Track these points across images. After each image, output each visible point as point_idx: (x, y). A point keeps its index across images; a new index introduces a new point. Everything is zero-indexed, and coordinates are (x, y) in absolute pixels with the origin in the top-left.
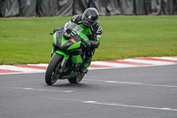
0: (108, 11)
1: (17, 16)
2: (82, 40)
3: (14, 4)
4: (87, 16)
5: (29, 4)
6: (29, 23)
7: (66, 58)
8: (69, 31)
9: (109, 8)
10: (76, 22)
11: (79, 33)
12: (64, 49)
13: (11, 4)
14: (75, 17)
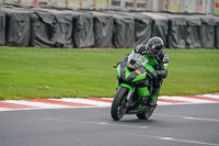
0: (187, 44)
1: (92, 47)
2: (147, 71)
3: (89, 35)
4: (150, 46)
5: (104, 34)
6: (104, 55)
7: (131, 91)
8: (133, 62)
9: (189, 41)
10: (140, 52)
11: (143, 64)
12: (129, 82)
13: (86, 34)
14: (139, 47)
